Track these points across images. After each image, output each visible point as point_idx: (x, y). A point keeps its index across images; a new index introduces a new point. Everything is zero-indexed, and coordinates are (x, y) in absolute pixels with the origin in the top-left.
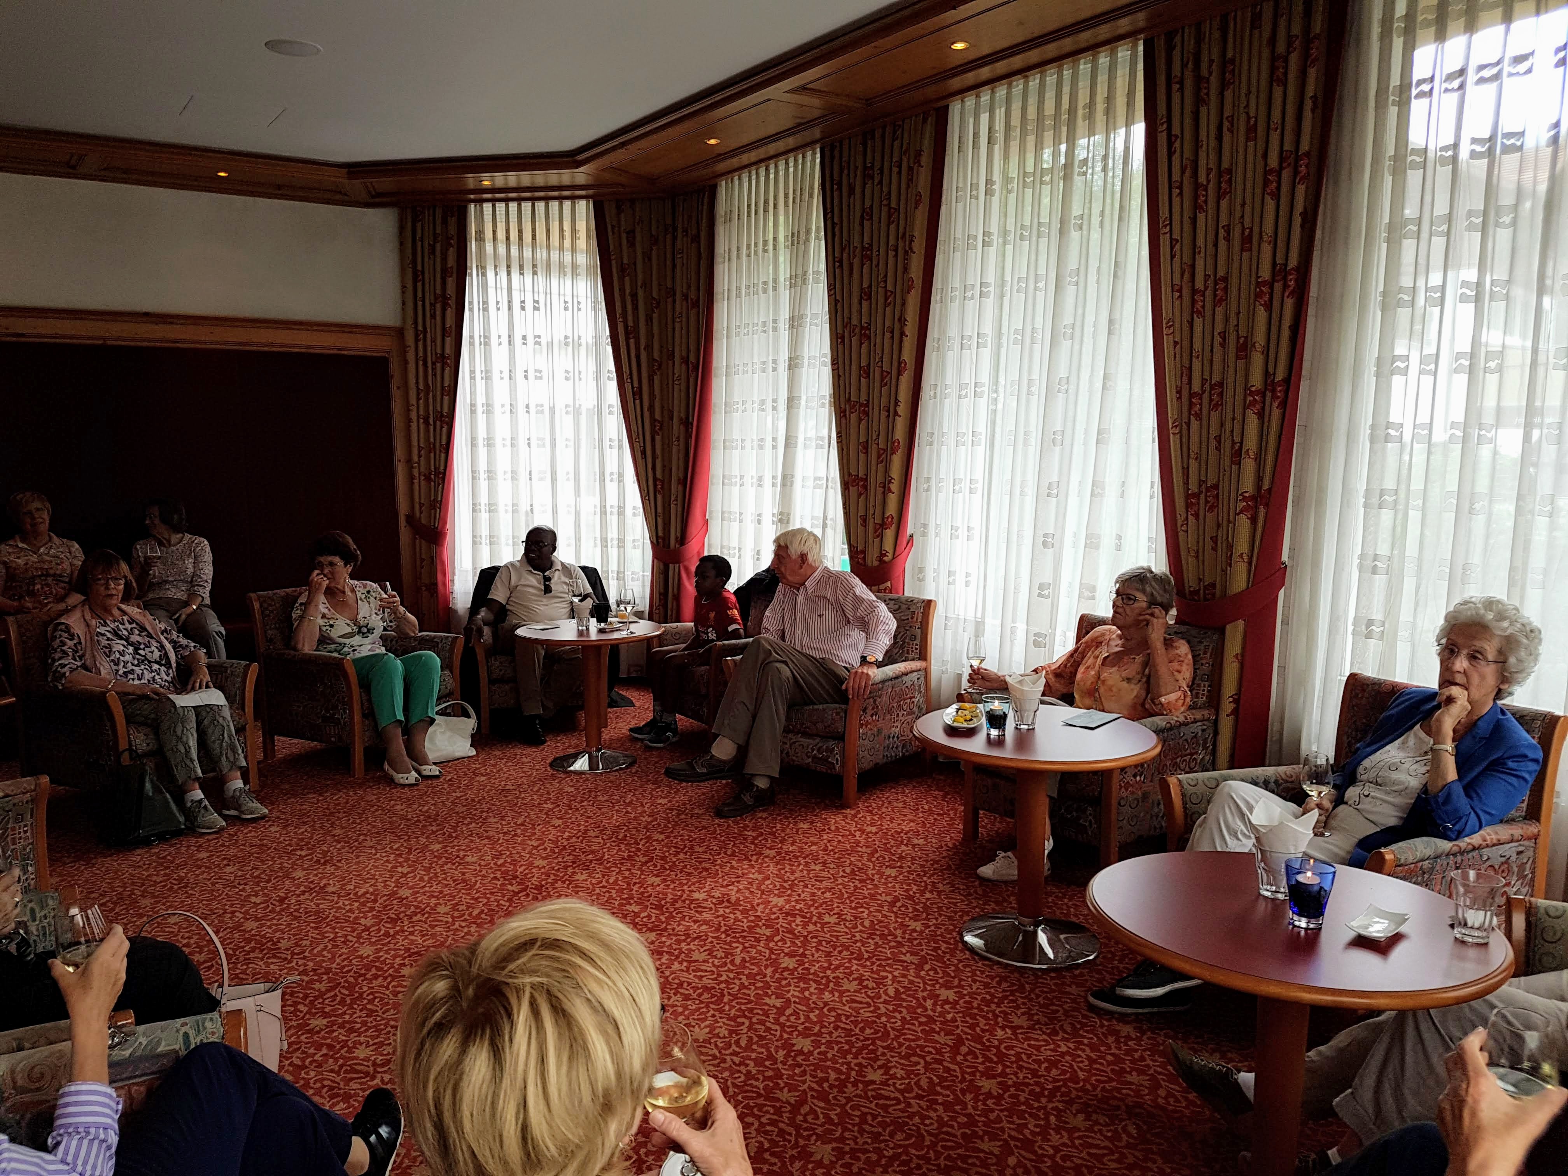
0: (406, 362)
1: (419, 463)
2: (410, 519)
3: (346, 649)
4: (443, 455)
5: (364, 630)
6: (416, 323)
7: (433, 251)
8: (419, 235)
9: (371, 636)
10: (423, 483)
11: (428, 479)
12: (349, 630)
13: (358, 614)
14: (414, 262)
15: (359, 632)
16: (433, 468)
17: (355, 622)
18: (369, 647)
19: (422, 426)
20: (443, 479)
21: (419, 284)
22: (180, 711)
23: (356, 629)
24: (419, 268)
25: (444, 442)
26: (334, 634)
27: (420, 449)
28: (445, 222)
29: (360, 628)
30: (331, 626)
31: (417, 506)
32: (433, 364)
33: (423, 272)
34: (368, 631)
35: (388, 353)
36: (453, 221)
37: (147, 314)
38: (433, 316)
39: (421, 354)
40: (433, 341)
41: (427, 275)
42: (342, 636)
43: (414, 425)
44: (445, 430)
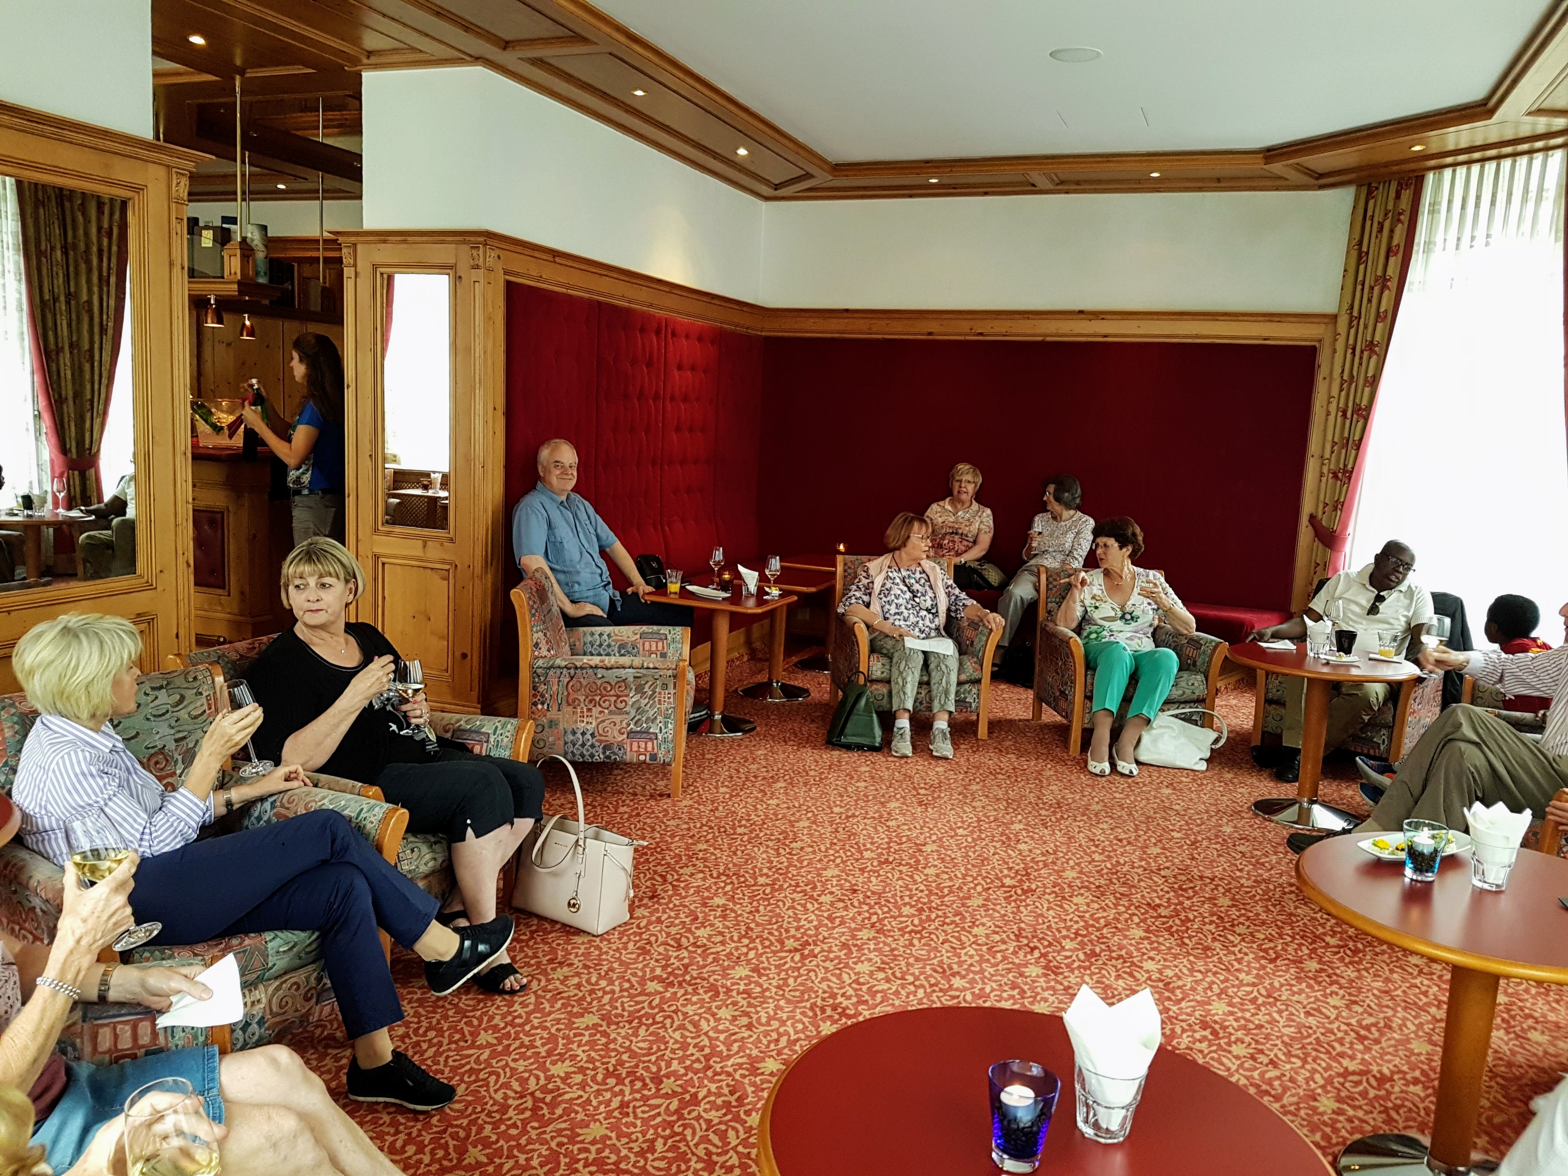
0: (1335, 351)
1: (1329, 459)
2: (1312, 518)
3: (1105, 633)
4: (1354, 452)
5: (1127, 617)
6: (1352, 308)
7: (1381, 230)
8: (1369, 213)
9: (1133, 624)
10: (1330, 481)
11: (1335, 476)
12: (1112, 614)
13: (1129, 599)
14: (1360, 243)
15: (1122, 617)
16: (1342, 466)
17: (1122, 608)
18: (1129, 635)
19: (1339, 420)
20: (1350, 478)
21: (1362, 267)
22: (908, 652)
23: (1120, 614)
24: (1365, 249)
25: (1357, 438)
26: (1096, 615)
27: (1334, 443)
28: (1398, 196)
29: (1124, 614)
30: (1096, 608)
31: (1321, 506)
32: (1362, 352)
33: (1367, 253)
34: (1132, 618)
35: (1320, 341)
36: (1406, 195)
37: (1081, 312)
38: (1370, 301)
39: (1351, 342)
40: (1366, 327)
41: (1370, 256)
42: (1103, 619)
43: (1332, 418)
44: (1360, 424)
